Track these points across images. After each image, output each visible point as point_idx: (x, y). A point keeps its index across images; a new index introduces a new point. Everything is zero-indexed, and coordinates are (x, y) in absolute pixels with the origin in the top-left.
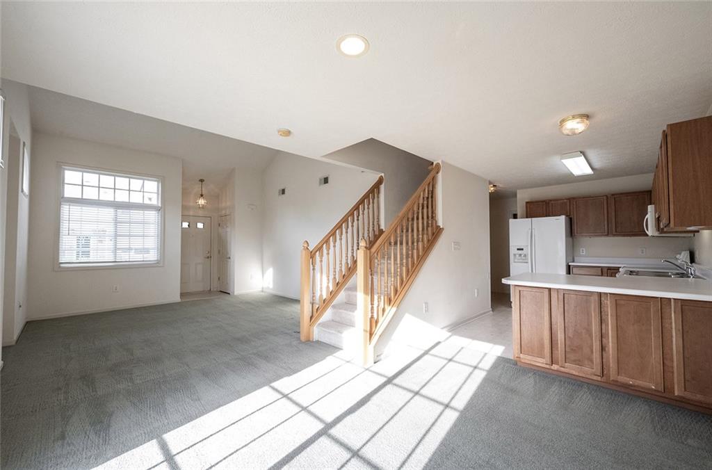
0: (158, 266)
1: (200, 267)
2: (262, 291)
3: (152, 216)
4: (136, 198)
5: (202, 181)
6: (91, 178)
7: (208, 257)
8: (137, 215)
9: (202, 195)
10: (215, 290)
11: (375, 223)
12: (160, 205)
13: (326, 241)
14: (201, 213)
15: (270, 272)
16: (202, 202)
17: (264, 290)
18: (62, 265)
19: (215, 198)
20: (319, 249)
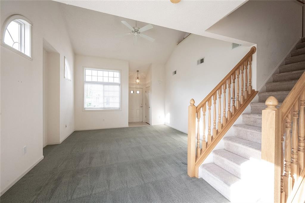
0: (119, 111)
1: (138, 111)
2: (165, 125)
3: (117, 88)
4: (111, 80)
5: (138, 71)
6: (95, 72)
7: (141, 107)
8: (111, 87)
9: (138, 78)
10: (144, 122)
11: (248, 85)
12: (120, 83)
13: (208, 99)
14: (138, 87)
15: (168, 115)
16: (138, 81)
17: (166, 124)
18: (85, 109)
19: (144, 79)
20: (203, 105)
